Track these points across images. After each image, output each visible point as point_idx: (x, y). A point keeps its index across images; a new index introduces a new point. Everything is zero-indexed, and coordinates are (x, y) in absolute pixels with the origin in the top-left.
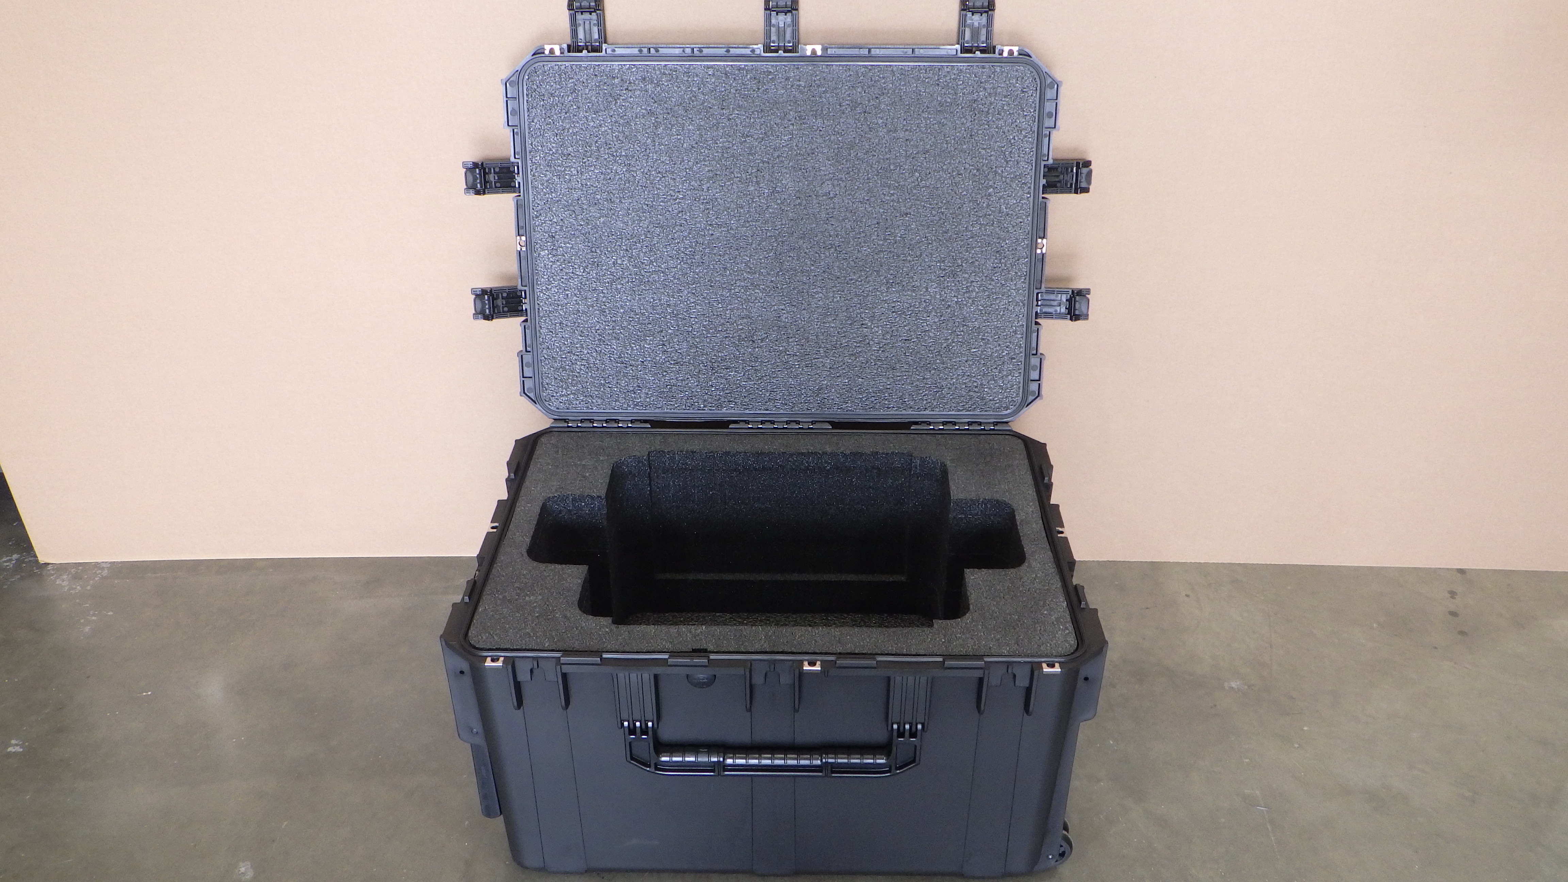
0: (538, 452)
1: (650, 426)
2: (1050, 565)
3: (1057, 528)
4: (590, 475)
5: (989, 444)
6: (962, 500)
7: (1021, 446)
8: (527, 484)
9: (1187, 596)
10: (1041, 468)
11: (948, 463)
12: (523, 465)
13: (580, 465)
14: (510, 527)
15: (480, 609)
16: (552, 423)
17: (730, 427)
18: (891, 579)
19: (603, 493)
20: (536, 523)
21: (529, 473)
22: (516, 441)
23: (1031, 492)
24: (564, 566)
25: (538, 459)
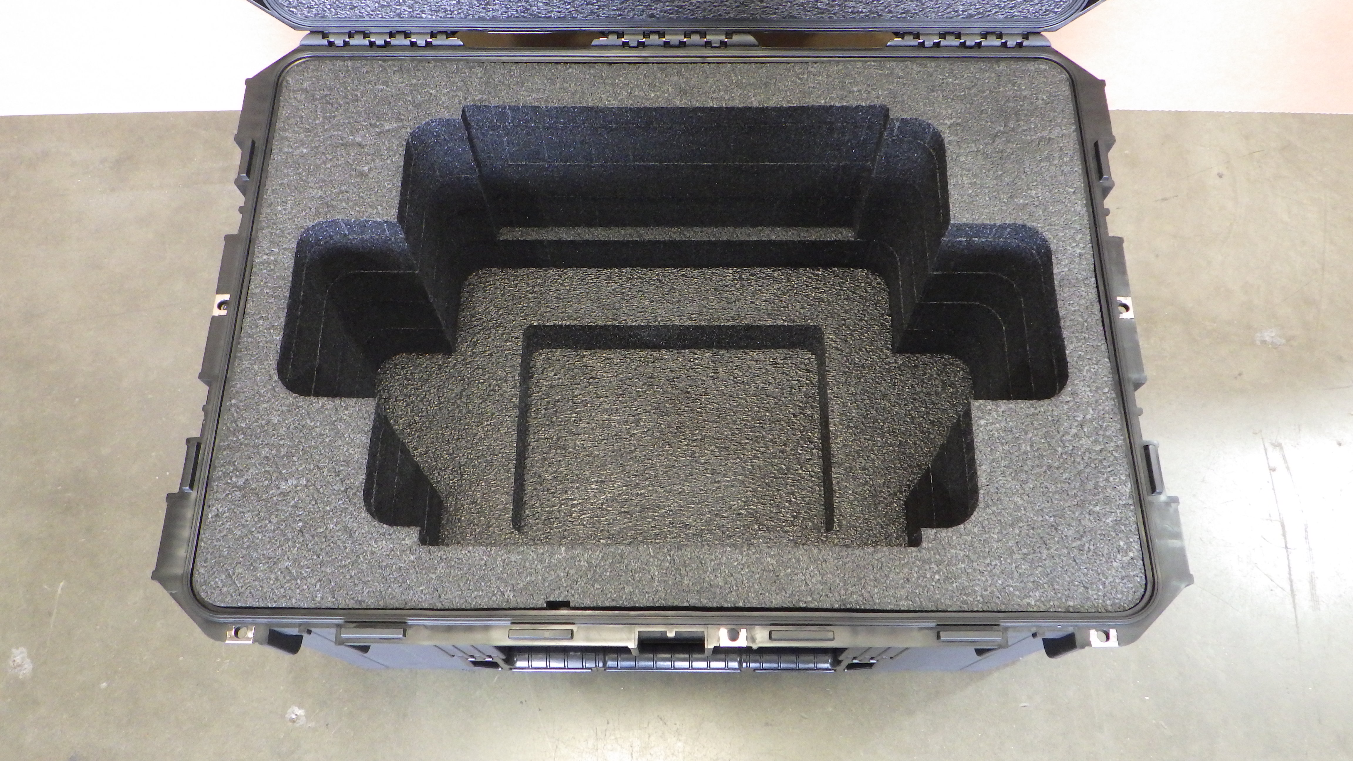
0: (284, 112)
1: (462, 43)
2: (1106, 390)
3: (1119, 298)
4: (370, 170)
5: (1014, 85)
6: (966, 225)
7: (1065, 90)
8: (268, 196)
9: (1220, 176)
10: (1096, 145)
11: (948, 137)
12: (260, 145)
13: (353, 144)
14: (248, 306)
15: (210, 516)
16: (303, 39)
17: (593, 43)
18: (834, 237)
19: (392, 215)
20: (288, 295)
21: (271, 169)
22: (248, 82)
23: (1079, 208)
24: (337, 401)
25: (285, 130)
